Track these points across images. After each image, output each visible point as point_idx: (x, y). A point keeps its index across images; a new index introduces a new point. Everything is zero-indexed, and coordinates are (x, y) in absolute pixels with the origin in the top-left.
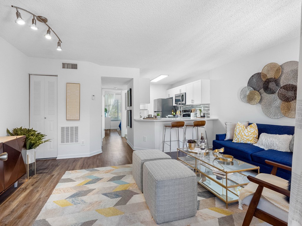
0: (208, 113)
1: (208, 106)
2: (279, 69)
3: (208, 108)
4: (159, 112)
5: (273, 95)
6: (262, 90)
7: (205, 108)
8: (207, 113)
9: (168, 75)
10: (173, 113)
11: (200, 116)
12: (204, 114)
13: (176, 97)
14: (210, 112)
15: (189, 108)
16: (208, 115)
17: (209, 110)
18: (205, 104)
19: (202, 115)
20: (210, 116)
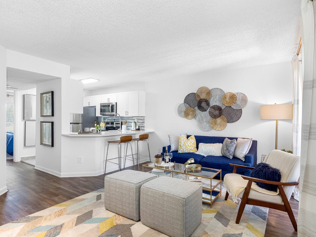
0: (143, 126)
1: (142, 119)
2: (209, 93)
3: (143, 121)
4: (78, 123)
5: (205, 112)
6: (196, 108)
7: (139, 121)
8: (141, 125)
9: (99, 80)
10: (96, 125)
11: (134, 129)
12: (139, 127)
13: (101, 106)
14: (145, 124)
15: (117, 120)
16: (143, 128)
17: (144, 122)
18: (138, 117)
19: (137, 128)
20: (145, 128)
